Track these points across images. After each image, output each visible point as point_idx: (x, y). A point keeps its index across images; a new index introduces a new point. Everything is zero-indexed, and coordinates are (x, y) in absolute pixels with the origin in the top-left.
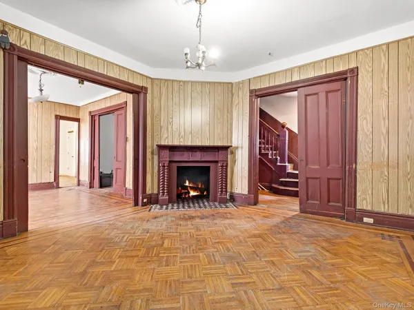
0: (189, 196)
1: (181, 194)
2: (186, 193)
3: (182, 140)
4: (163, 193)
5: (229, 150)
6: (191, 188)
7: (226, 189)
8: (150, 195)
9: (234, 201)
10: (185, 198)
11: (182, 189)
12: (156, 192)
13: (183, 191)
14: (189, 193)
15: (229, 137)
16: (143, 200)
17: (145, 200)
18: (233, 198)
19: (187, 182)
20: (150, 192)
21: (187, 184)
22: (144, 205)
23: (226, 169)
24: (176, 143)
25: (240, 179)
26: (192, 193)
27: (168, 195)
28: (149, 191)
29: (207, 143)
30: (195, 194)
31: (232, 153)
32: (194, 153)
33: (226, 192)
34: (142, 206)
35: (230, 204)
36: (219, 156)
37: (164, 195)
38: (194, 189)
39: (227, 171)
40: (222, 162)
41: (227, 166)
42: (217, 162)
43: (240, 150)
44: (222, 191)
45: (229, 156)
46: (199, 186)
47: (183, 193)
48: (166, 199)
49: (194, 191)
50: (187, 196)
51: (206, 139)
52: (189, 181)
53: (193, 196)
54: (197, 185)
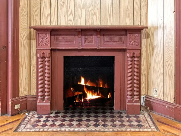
0: (85, 101)
1: (74, 98)
2: (80, 97)
3: (71, 17)
4: (43, 96)
5: (143, 32)
6: (89, 88)
7: (139, 91)
8: (26, 97)
9: (152, 109)
10: (80, 103)
11: (76, 90)
12: (34, 93)
13: (76, 93)
14: (85, 95)
15: (143, 12)
16: (13, 107)
17: (17, 107)
18: (150, 105)
19: (83, 80)
20: (26, 93)
21: (83, 82)
22: (15, 113)
23: (140, 61)
24: (62, 23)
25: (160, 78)
26: (90, 96)
27: (51, 99)
28: (23, 92)
29: (108, 23)
30: (95, 97)
31: (148, 36)
32: (89, 38)
33: (139, 95)
34: (12, 115)
35: (144, 116)
36: (128, 42)
37: (43, 99)
38: (93, 90)
39: (140, 65)
40: (132, 52)
41: (140, 57)
42: (124, 50)
43: (160, 32)
44: (132, 95)
45: (143, 41)
46: (100, 85)
47: (76, 96)
48: (46, 105)
49: (92, 93)
50: (82, 101)
51: (108, 15)
52: (85, 79)
53: (91, 100)
54: (97, 84)
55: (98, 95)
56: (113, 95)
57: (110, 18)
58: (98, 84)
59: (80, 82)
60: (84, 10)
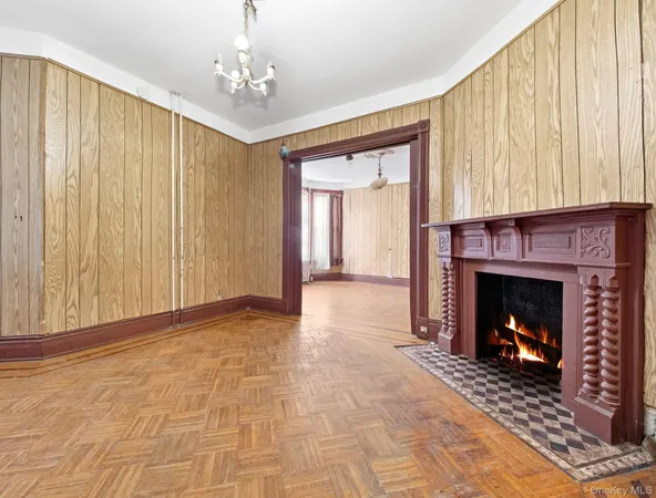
0: (517, 359)
1: (500, 348)
2: (509, 349)
6: (523, 339)
10: (507, 360)
11: (502, 336)
13: (503, 341)
14: (517, 351)
17: (423, 329)
19: (512, 320)
21: (512, 325)
26: (525, 354)
30: (532, 357)
34: (418, 337)
36: (579, 247)
37: (447, 329)
38: (533, 345)
46: (542, 337)
47: (503, 346)
49: (528, 349)
50: (512, 357)
51: (552, 191)
52: (516, 320)
53: (526, 361)
54: (537, 336)
55: (538, 355)
57: (556, 196)
58: (539, 336)
59: (509, 324)
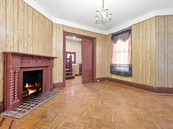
6: (30, 88)
10: (25, 97)
13: (24, 92)
14: (28, 92)
19: (27, 85)
21: (27, 86)
26: (31, 92)
30: (33, 92)
38: (32, 88)
40: (51, 67)
46: (36, 85)
48: (18, 102)
49: (32, 90)
50: (27, 95)
52: (28, 84)
53: (31, 94)
54: (34, 85)
55: (35, 90)
56: (42, 89)
60: (31, 47)
